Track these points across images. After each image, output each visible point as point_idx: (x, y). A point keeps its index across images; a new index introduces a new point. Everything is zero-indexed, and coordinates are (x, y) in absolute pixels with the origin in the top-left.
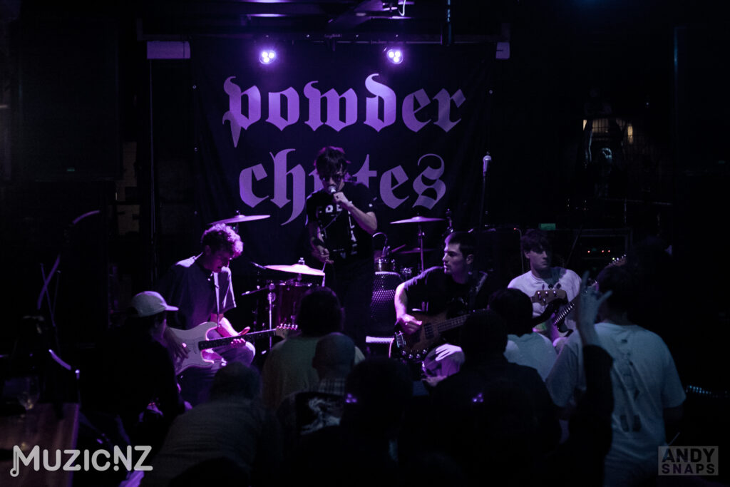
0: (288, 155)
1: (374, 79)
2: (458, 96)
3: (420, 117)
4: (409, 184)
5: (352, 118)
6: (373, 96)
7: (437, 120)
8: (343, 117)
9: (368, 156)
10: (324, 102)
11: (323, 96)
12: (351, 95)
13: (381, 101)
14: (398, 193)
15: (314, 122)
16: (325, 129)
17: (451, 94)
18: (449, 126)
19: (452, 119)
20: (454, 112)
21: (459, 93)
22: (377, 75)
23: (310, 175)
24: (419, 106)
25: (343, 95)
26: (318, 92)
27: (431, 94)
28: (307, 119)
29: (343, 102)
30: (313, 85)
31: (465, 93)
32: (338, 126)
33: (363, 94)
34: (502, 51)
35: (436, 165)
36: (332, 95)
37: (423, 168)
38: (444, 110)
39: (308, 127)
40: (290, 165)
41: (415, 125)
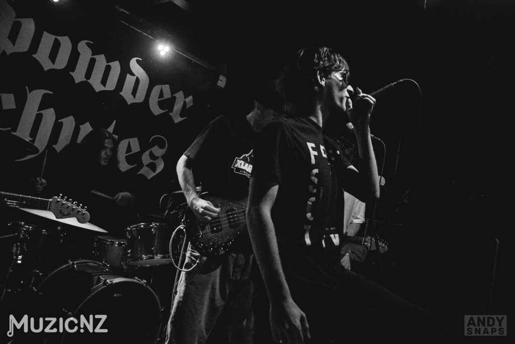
0: (45, 95)
1: (137, 61)
2: (190, 100)
3: (161, 104)
4: (139, 155)
5: (111, 85)
6: (133, 74)
7: (172, 112)
8: (104, 82)
9: (115, 121)
10: (92, 62)
11: (93, 57)
12: (116, 66)
13: (137, 81)
14: (129, 160)
15: (78, 76)
16: (86, 86)
17: (185, 97)
18: (178, 119)
19: (181, 116)
20: (184, 111)
21: (191, 98)
22: (141, 59)
23: (59, 121)
24: (163, 97)
25: (110, 64)
26: (89, 52)
27: (173, 91)
28: (73, 71)
29: (108, 69)
30: (87, 44)
31: (194, 100)
32: (98, 87)
33: (126, 70)
34: (222, 81)
35: (162, 147)
36: (101, 60)
37: (152, 145)
38: (178, 106)
39: (72, 78)
40: (44, 105)
41: (156, 110)
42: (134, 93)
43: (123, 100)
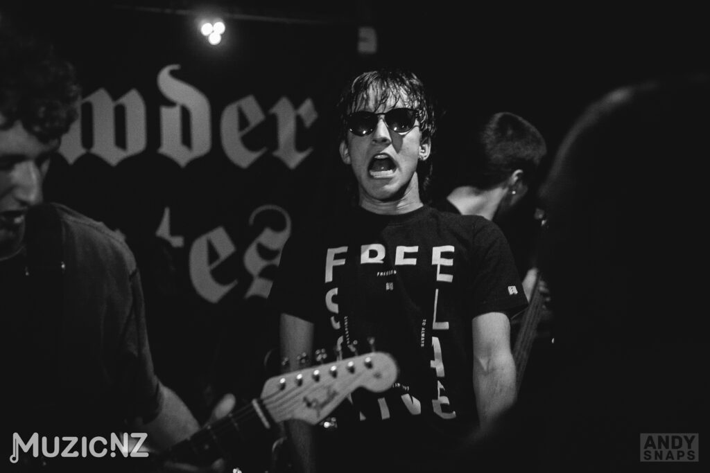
1: (174, 74)
2: (307, 109)
3: (250, 141)
4: (238, 257)
5: (137, 141)
6: (171, 104)
7: (276, 147)
8: (121, 141)
9: (167, 213)
10: (87, 112)
11: (85, 101)
12: (134, 103)
13: (186, 114)
14: (220, 275)
15: (71, 149)
16: (89, 163)
17: (297, 104)
18: (294, 159)
19: (300, 147)
20: (303, 137)
21: (308, 105)
22: (178, 67)
24: (248, 124)
25: (121, 101)
27: (266, 104)
29: (120, 114)
31: (317, 106)
32: (113, 156)
33: (156, 101)
34: (366, 40)
35: (278, 227)
36: (101, 100)
37: (258, 231)
38: (286, 131)
39: (61, 159)
41: (243, 157)
42: (187, 139)
43: (169, 162)
